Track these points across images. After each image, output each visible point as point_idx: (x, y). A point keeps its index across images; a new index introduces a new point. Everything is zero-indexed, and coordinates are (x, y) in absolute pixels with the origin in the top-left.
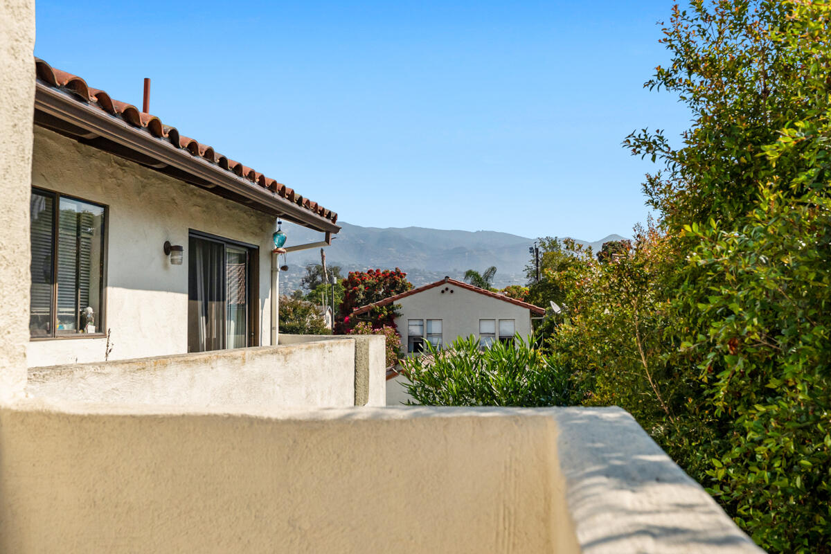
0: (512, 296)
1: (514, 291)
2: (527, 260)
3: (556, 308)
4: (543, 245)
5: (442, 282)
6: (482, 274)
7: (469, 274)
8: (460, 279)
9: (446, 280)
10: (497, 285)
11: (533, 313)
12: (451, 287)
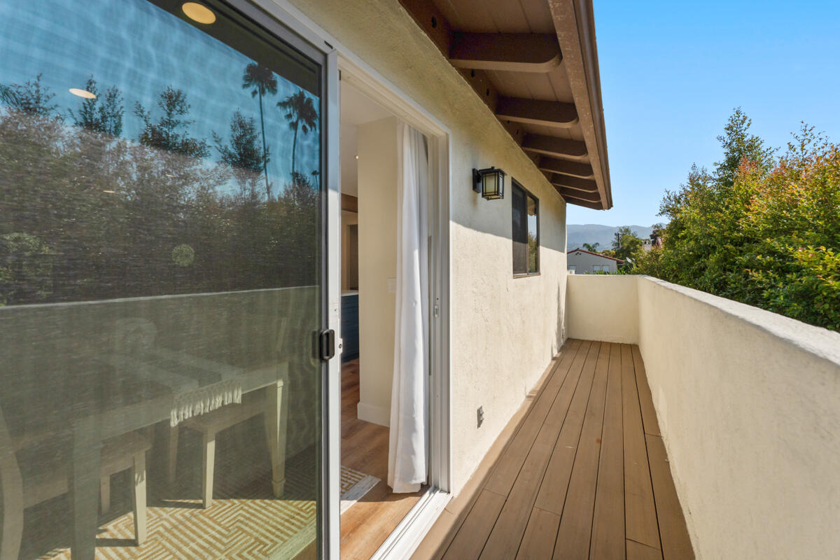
0: (606, 255)
1: (608, 253)
2: (613, 239)
3: (629, 260)
4: (621, 231)
5: (575, 251)
6: (591, 246)
7: (585, 245)
8: (581, 247)
9: (578, 249)
10: (599, 250)
11: (618, 262)
12: (580, 252)
